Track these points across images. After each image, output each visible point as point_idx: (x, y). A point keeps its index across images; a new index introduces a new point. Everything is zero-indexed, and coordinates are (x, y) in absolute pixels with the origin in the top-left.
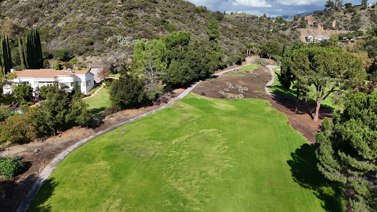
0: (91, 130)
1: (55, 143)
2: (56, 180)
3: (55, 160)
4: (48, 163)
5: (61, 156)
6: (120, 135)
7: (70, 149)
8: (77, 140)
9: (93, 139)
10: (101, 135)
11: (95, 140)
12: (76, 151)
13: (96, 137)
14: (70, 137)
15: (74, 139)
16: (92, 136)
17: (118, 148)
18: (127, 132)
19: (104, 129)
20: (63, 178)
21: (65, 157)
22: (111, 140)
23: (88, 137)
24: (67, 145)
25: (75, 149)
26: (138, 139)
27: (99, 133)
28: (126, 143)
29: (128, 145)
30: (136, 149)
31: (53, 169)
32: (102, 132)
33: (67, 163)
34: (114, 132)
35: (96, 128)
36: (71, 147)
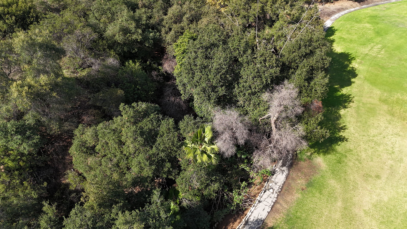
0: (356, 3)
1: (331, 8)
2: (336, 28)
3: (333, 18)
4: (329, 18)
5: (336, 16)
6: (381, 10)
7: (342, 13)
8: (347, 9)
9: (359, 9)
10: (365, 8)
11: (361, 10)
12: (347, 15)
13: (361, 9)
14: (341, 6)
15: (344, 7)
16: (358, 8)
17: (379, 18)
18: (388, 9)
19: (367, 4)
20: (340, 28)
21: (339, 17)
22: (374, 13)
23: (354, 8)
24: (339, 10)
25: (346, 14)
26: (398, 15)
27: (363, 6)
28: (387, 17)
29: (388, 18)
30: (396, 21)
31: (332, 22)
32: (366, 6)
33: (341, 20)
34: (376, 7)
35: (361, 3)
36: (343, 12)
